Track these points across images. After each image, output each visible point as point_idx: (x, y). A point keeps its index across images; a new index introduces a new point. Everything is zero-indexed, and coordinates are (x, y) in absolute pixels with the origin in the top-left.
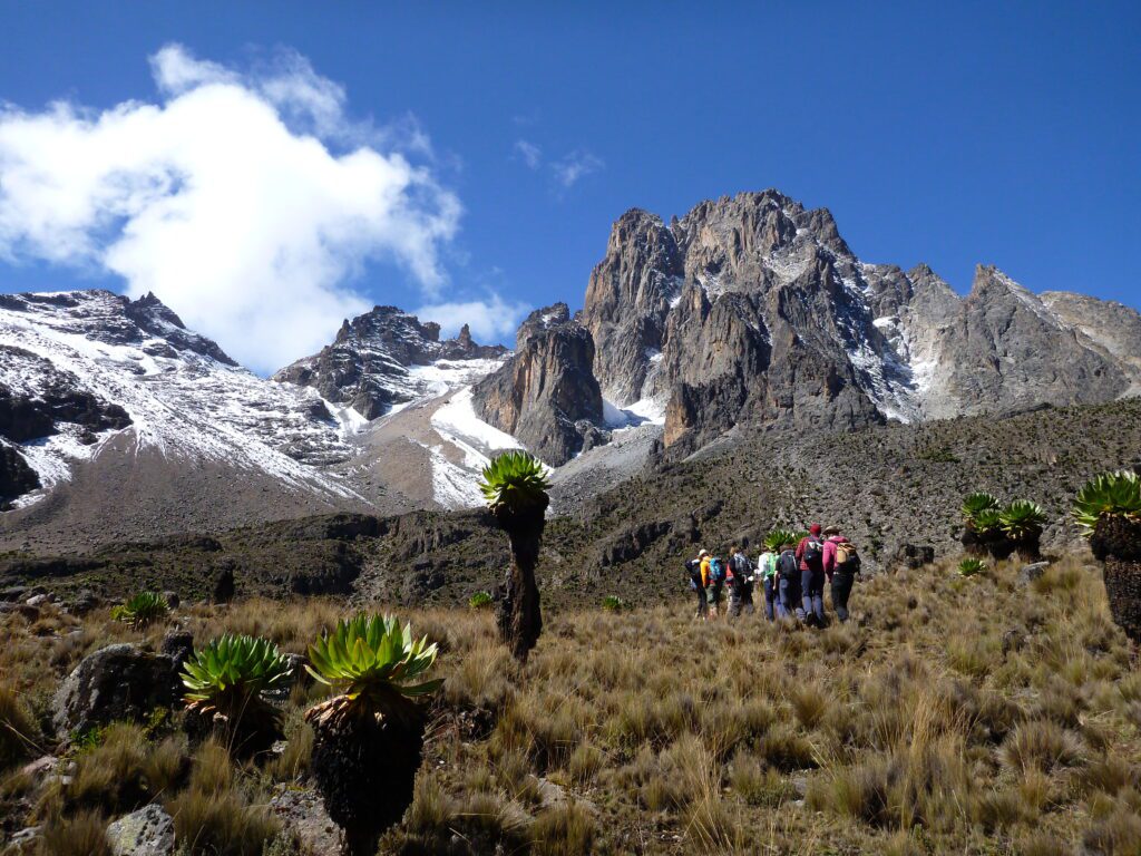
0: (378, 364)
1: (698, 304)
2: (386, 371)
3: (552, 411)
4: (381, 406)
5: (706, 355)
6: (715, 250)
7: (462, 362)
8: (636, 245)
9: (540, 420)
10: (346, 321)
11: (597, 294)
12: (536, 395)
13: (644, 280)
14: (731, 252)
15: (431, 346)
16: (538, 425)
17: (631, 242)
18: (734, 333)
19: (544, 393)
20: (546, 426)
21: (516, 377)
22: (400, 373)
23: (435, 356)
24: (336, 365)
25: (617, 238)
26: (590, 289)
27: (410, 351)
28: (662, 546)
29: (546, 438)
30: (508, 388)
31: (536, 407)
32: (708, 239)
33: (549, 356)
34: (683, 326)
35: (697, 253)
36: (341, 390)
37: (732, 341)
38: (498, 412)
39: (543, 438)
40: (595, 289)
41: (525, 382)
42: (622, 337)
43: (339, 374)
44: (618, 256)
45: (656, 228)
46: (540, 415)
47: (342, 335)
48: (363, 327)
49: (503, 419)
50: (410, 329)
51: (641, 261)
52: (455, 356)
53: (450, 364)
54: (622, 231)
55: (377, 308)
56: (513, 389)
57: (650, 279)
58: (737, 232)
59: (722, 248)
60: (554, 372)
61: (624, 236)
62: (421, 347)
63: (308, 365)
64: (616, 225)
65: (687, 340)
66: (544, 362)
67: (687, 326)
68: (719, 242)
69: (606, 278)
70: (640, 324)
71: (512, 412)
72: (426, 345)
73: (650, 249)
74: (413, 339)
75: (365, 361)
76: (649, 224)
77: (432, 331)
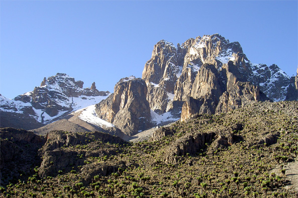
0: (57, 95)
1: (189, 74)
2: (60, 98)
3: (130, 113)
5: (198, 87)
6: (195, 56)
7: (92, 97)
8: (163, 53)
9: (124, 117)
10: (45, 78)
11: (148, 72)
12: (123, 107)
13: (167, 67)
14: (202, 56)
15: (79, 89)
16: (123, 119)
17: (161, 52)
18: (210, 78)
19: (126, 106)
20: (127, 119)
21: (114, 99)
22: (66, 99)
23: (81, 93)
24: (39, 95)
25: (156, 51)
27: (70, 91)
28: (215, 144)
29: (127, 124)
30: (111, 103)
31: (123, 111)
32: (192, 52)
33: (129, 91)
34: (183, 83)
35: (188, 57)
37: (209, 81)
38: (106, 114)
39: (125, 124)
40: (147, 70)
41: (118, 102)
42: (158, 88)
43: (40, 97)
44: (156, 57)
45: (171, 47)
46: (124, 115)
47: (43, 84)
48: (52, 81)
49: (108, 117)
50: (71, 82)
51: (166, 59)
52: (89, 94)
53: (87, 97)
54: (158, 48)
55: (58, 74)
56: (113, 104)
57: (169, 66)
58: (204, 49)
59: (198, 55)
60: (131, 97)
61: (159, 50)
62: (75, 90)
63: (28, 94)
64: (155, 46)
65: (185, 89)
66: (127, 93)
67: (185, 83)
68: (197, 53)
69: (151, 66)
70: (165, 83)
71: (112, 113)
72: (78, 89)
73: (169, 55)
74: (72, 86)
75: (52, 93)
76: (169, 46)
77: (80, 84)
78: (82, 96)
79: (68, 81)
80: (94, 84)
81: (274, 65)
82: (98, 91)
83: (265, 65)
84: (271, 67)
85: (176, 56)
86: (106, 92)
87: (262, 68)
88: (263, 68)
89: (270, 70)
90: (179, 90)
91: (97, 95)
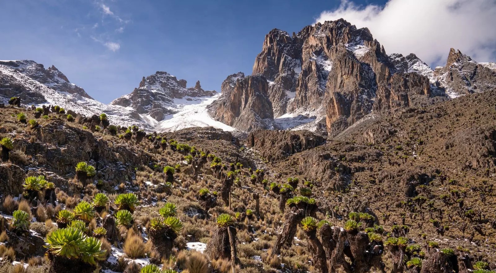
0: (160, 97)
1: (314, 68)
2: (164, 100)
3: (253, 114)
4: (163, 115)
6: (317, 46)
7: (197, 98)
8: (277, 45)
9: (247, 118)
10: (144, 78)
11: (260, 67)
12: (243, 107)
13: (282, 60)
14: (325, 46)
16: (246, 121)
17: (275, 43)
19: (247, 106)
20: (250, 121)
21: (233, 98)
22: (170, 101)
23: (185, 94)
24: (141, 97)
25: (268, 42)
26: (256, 65)
27: (173, 92)
30: (228, 104)
31: (244, 112)
32: (312, 41)
33: (249, 88)
34: (307, 78)
35: (307, 48)
36: (143, 107)
38: (223, 116)
39: (249, 127)
40: (258, 65)
41: (237, 101)
42: (274, 86)
43: (142, 100)
44: (270, 49)
45: (287, 37)
46: (246, 116)
47: (142, 84)
48: (152, 80)
49: (226, 119)
50: (173, 82)
51: (280, 52)
52: (194, 95)
53: (192, 98)
54: (271, 39)
55: (158, 72)
56: (231, 104)
57: (285, 60)
58: (328, 38)
59: (320, 45)
60: (252, 95)
61: (271, 42)
62: (178, 90)
63: (127, 97)
64: (267, 36)
65: (309, 85)
66: (247, 91)
67: (309, 78)
68: (318, 42)
69: (264, 60)
70: (282, 79)
71: (231, 115)
72: (181, 89)
73: (284, 46)
74: (174, 86)
75: (154, 95)
76: (283, 35)
77: (183, 83)
78: (187, 97)
79: (169, 80)
80: (198, 83)
81: (412, 55)
82: (203, 91)
83: (401, 55)
84: (408, 58)
85: (292, 47)
86: (213, 92)
87: (397, 59)
88: (399, 59)
89: (408, 61)
90: (301, 87)
91: (203, 96)
